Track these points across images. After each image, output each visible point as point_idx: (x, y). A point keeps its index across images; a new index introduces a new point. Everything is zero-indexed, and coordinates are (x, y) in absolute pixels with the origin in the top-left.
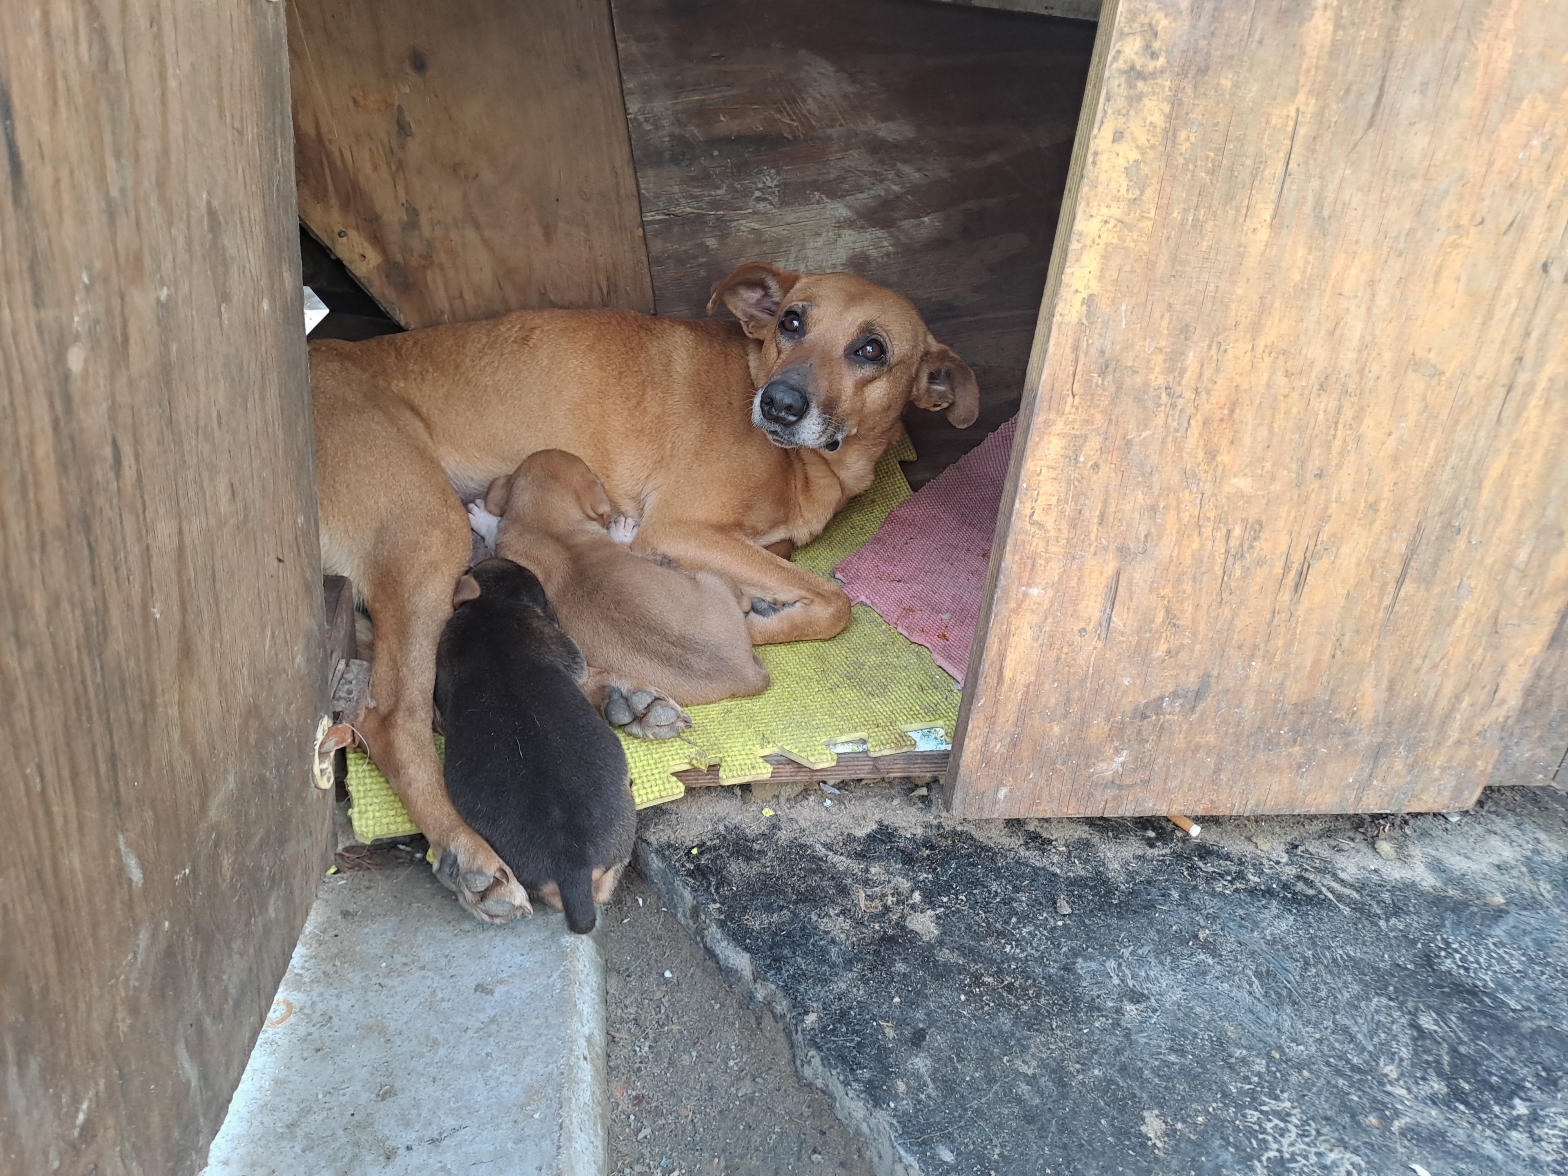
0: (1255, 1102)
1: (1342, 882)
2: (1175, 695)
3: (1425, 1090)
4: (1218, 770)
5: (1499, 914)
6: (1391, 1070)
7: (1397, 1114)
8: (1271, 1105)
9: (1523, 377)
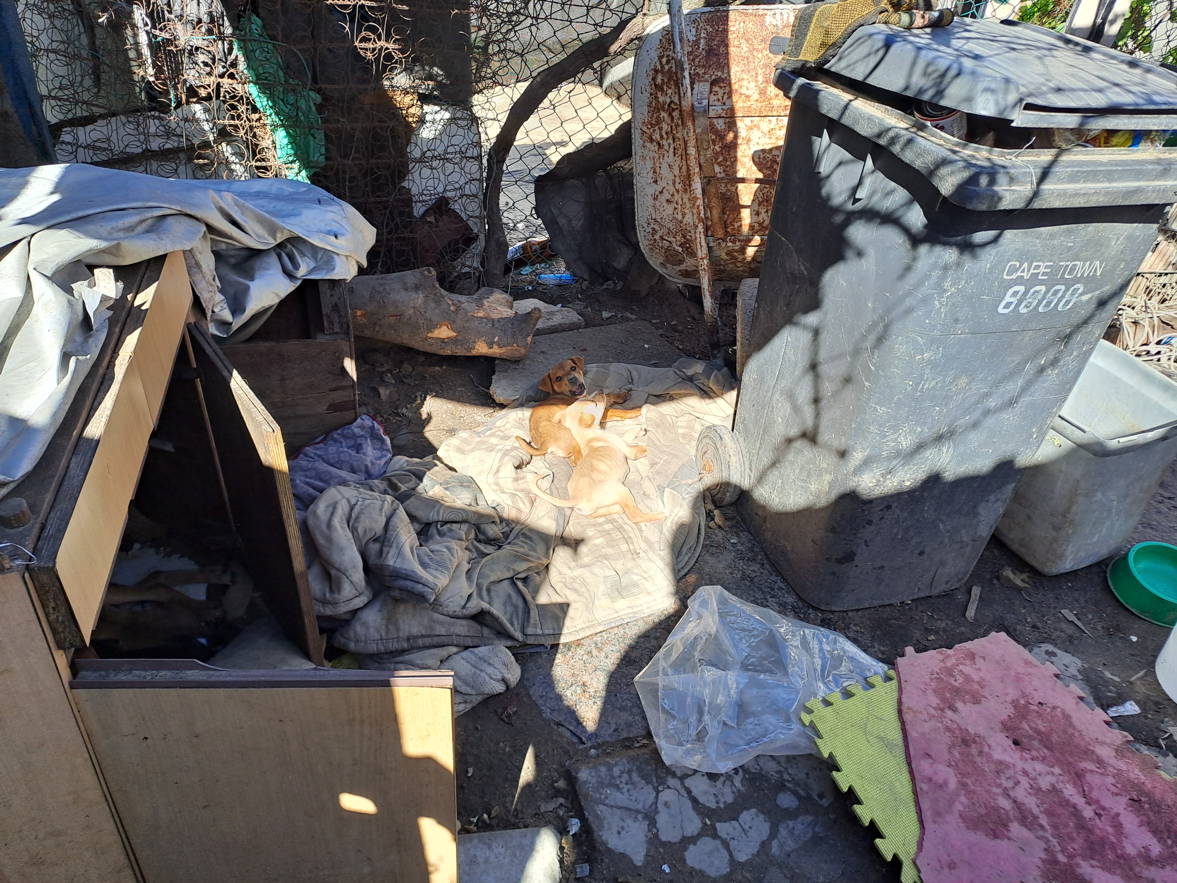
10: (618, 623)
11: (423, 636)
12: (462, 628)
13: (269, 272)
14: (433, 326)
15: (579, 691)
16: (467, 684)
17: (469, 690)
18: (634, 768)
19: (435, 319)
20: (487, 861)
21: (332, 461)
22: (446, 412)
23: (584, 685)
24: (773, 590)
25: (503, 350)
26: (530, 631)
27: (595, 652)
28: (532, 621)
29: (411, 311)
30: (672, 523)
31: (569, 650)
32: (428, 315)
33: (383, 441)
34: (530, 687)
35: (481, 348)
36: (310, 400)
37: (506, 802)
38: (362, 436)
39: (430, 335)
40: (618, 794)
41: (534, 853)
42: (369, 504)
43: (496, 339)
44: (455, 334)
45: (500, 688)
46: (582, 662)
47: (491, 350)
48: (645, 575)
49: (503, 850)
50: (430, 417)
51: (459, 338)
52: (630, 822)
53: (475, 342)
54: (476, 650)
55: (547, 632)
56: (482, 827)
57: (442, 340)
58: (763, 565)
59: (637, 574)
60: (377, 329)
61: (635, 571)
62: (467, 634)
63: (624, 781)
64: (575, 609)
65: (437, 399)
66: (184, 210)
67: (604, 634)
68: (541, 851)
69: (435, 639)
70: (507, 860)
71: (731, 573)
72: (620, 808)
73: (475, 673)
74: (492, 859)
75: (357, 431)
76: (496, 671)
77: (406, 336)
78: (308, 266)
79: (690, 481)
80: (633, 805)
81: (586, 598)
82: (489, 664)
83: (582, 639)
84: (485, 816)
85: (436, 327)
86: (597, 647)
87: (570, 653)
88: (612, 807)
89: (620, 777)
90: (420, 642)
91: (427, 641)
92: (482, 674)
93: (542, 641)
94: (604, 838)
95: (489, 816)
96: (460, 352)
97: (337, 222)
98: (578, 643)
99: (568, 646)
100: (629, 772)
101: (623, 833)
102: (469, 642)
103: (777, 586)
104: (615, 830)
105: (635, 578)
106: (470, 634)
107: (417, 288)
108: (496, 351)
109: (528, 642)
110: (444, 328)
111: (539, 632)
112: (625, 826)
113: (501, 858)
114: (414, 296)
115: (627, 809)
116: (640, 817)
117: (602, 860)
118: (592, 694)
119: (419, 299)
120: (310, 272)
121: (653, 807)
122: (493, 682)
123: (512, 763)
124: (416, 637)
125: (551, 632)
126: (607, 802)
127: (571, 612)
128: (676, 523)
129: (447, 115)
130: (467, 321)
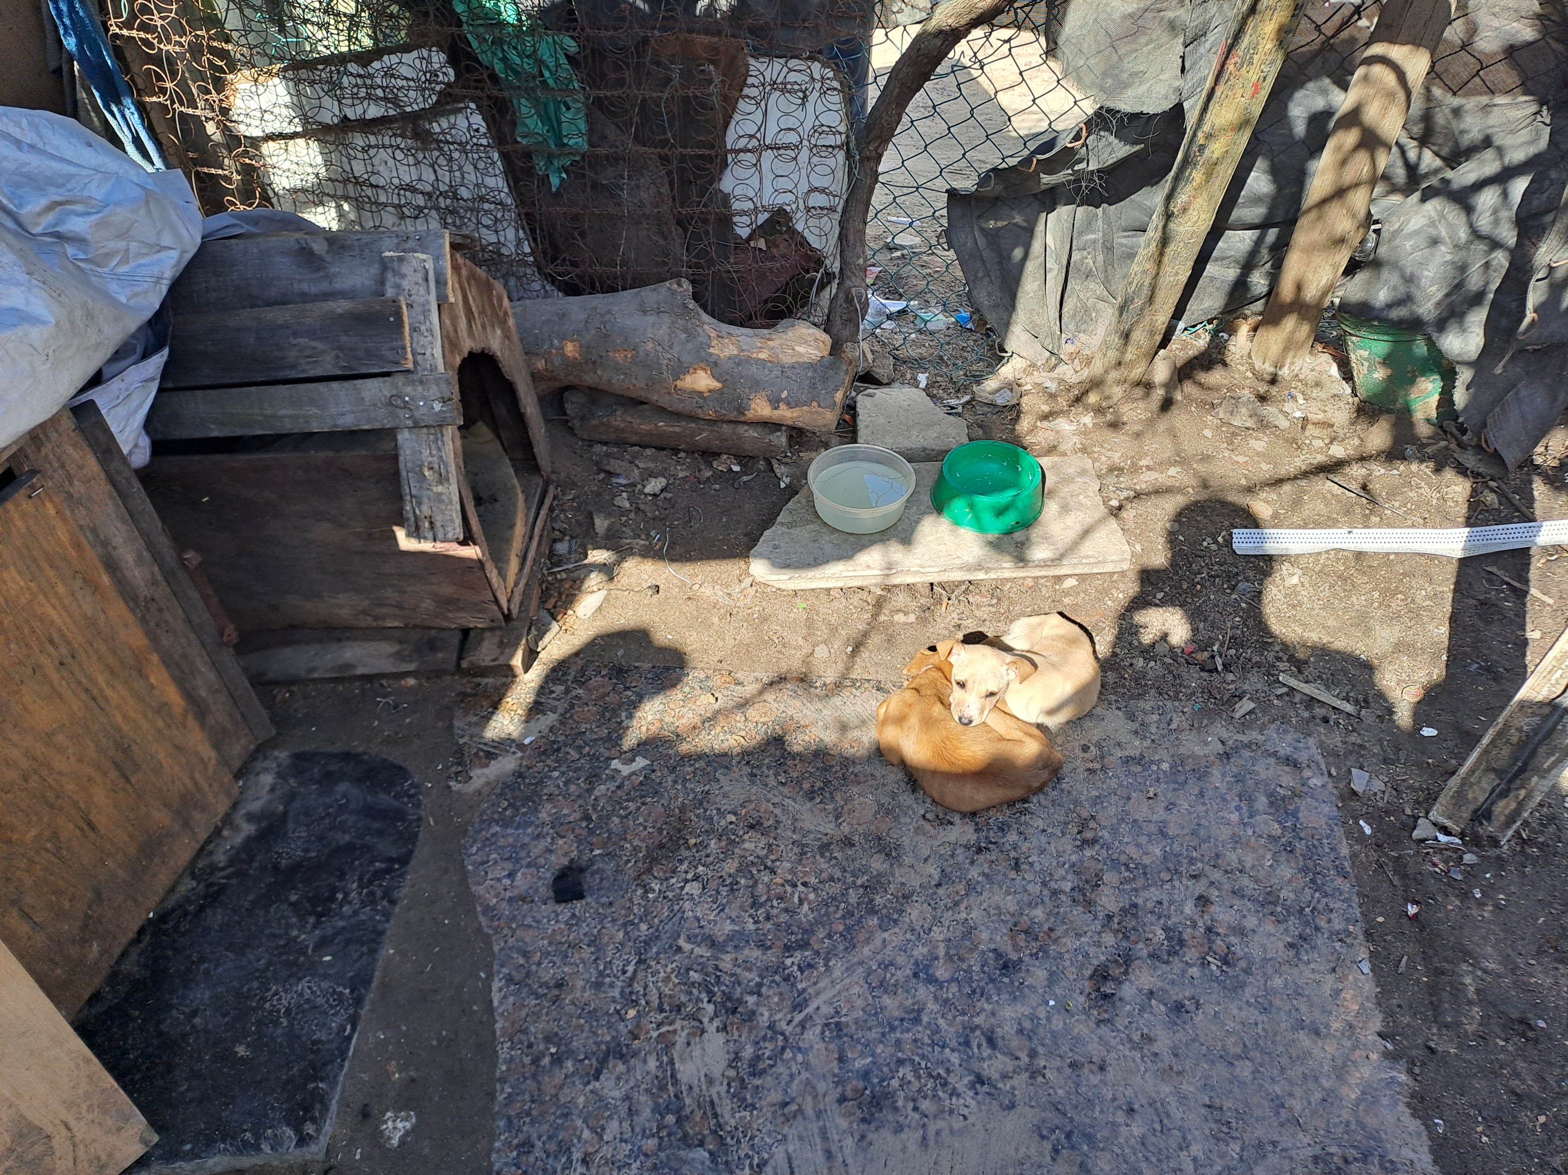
0: (263, 999)
1: (224, 869)
2: (90, 908)
3: (309, 926)
4: (135, 901)
5: (285, 813)
6: (295, 933)
7: (307, 947)
8: (269, 994)
9: (95, 692)
14: (681, 369)
19: (687, 359)
25: (795, 413)
29: (650, 343)
32: (675, 352)
35: (761, 408)
39: (679, 384)
43: (784, 395)
44: (720, 385)
47: (776, 412)
51: (727, 390)
53: (751, 399)
57: (700, 394)
60: (599, 373)
77: (642, 385)
85: (687, 370)
96: (729, 413)
107: (659, 309)
108: (783, 413)
110: (701, 374)
119: (661, 326)
130: (738, 364)
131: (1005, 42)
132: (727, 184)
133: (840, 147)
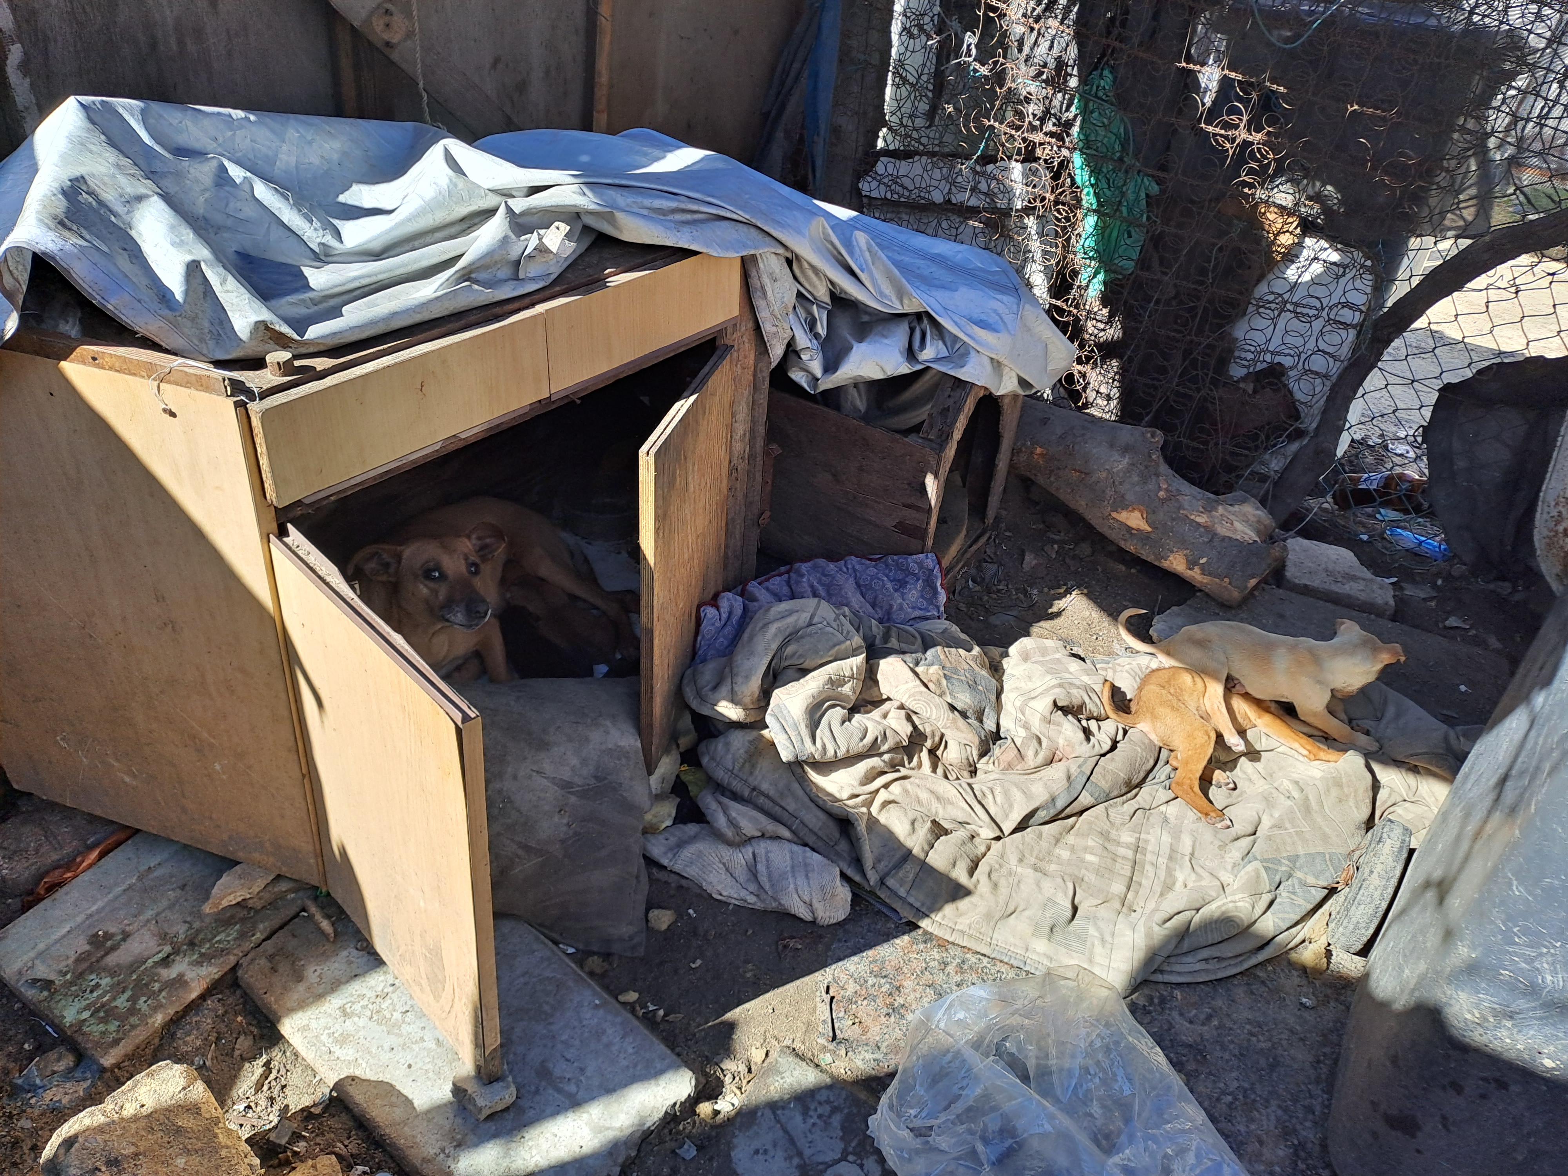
10: (1015, 963)
11: (767, 796)
12: (814, 820)
13: (886, 341)
14: (1122, 504)
15: (884, 989)
16: (770, 878)
17: (767, 887)
18: (846, 1111)
19: (1130, 496)
20: (608, 1046)
21: (862, 582)
22: (1083, 619)
23: (898, 989)
24: (1295, 1101)
25: (1206, 579)
26: (891, 882)
27: (950, 969)
28: (901, 874)
29: (1104, 474)
30: (1219, 907)
31: (925, 942)
32: (1122, 489)
33: (935, 593)
34: (839, 941)
35: (1177, 563)
36: (881, 507)
37: (694, 1020)
38: (914, 575)
39: (1114, 515)
40: (799, 1118)
41: (653, 1082)
42: (828, 633)
43: (1202, 561)
44: (1149, 529)
45: (803, 913)
46: (924, 965)
47: (1190, 572)
48: (1108, 938)
49: (630, 1050)
50: (1058, 614)
51: (1153, 536)
52: (780, 1155)
53: (1172, 552)
54: (809, 852)
55: (911, 900)
56: (649, 1019)
57: (1129, 529)
58: (1318, 1062)
59: (1098, 929)
60: (1052, 479)
61: (1101, 924)
62: (816, 830)
63: (820, 1111)
64: (972, 903)
65: (1085, 599)
66: (754, 221)
67: (985, 960)
68: (660, 1088)
69: (777, 808)
70: (625, 1063)
71: (1252, 1034)
72: (786, 1132)
73: (786, 873)
74: (614, 1049)
75: (914, 567)
76: (806, 889)
77: (1083, 503)
78: (938, 353)
79: (1311, 880)
80: (802, 1143)
81: (997, 903)
82: (807, 877)
83: (953, 944)
84: (661, 1012)
85: (1125, 508)
86: (960, 966)
87: (922, 946)
88: (778, 1121)
89: (820, 1103)
90: (761, 800)
91: (768, 805)
92: (791, 880)
93: (897, 906)
94: (735, 1141)
95: (665, 1015)
96: (1147, 554)
97: (998, 315)
98: (943, 944)
99: (928, 937)
100: (835, 1110)
101: (760, 1157)
102: (811, 840)
103: (1307, 1102)
104: (756, 1144)
105: (1092, 931)
106: (820, 833)
107: (1126, 449)
108: (1195, 575)
109: (879, 893)
110: (1137, 514)
111: (902, 892)
112: (771, 1153)
113: (622, 1056)
114: (1116, 457)
115: (792, 1141)
116: (796, 1161)
117: (711, 1159)
118: (896, 1004)
119: (1120, 463)
120: (937, 360)
121: (821, 1167)
122: (796, 896)
123: (739, 991)
124: (762, 793)
125: (917, 905)
126: (779, 1112)
127: (964, 904)
128: (1223, 913)
129: (1335, 257)
130: (1173, 519)
131: (1549, 274)
132: (1240, 331)
133: (1354, 326)
